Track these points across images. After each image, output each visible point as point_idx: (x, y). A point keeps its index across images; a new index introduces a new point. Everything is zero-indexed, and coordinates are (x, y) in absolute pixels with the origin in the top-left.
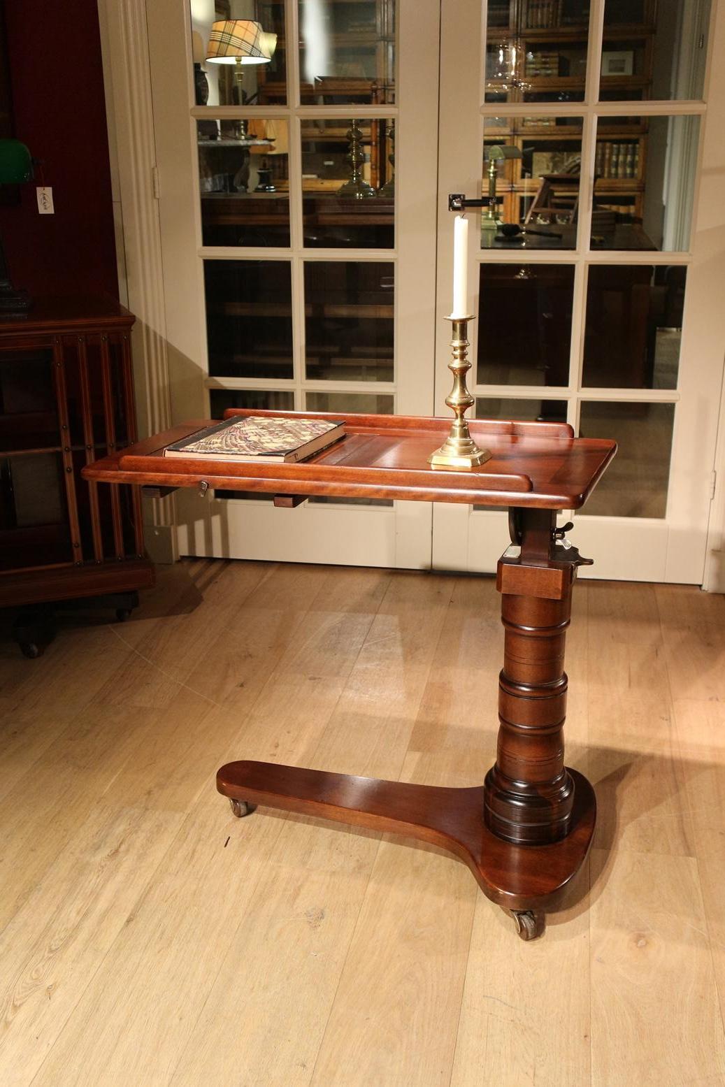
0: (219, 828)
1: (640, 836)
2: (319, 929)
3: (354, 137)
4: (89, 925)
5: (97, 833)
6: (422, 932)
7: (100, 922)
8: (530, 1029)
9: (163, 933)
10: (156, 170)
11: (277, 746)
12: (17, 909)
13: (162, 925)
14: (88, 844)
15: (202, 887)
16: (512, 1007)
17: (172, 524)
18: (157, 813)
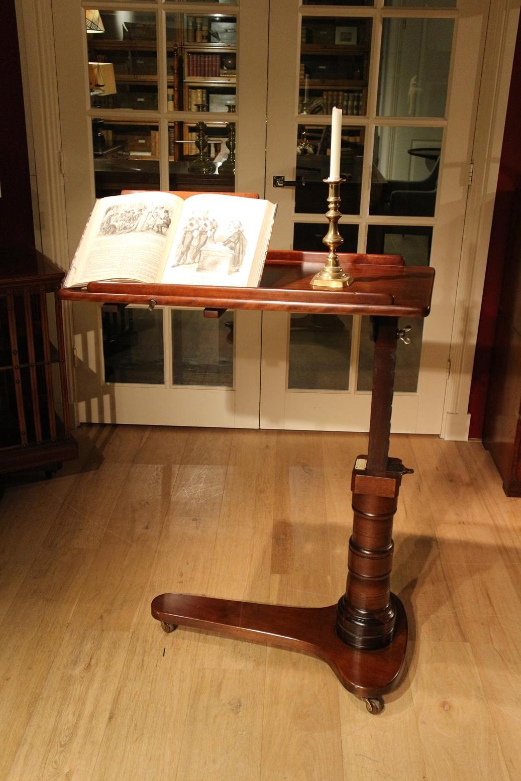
0: (156, 642)
1: (432, 629)
2: (240, 714)
4: (83, 723)
5: (72, 652)
6: (308, 711)
7: (90, 721)
8: (389, 775)
9: (136, 725)
10: (62, 154)
11: (182, 575)
12: (30, 716)
13: (134, 719)
14: (68, 661)
15: (155, 688)
16: (375, 761)
17: (74, 401)
18: (111, 633)
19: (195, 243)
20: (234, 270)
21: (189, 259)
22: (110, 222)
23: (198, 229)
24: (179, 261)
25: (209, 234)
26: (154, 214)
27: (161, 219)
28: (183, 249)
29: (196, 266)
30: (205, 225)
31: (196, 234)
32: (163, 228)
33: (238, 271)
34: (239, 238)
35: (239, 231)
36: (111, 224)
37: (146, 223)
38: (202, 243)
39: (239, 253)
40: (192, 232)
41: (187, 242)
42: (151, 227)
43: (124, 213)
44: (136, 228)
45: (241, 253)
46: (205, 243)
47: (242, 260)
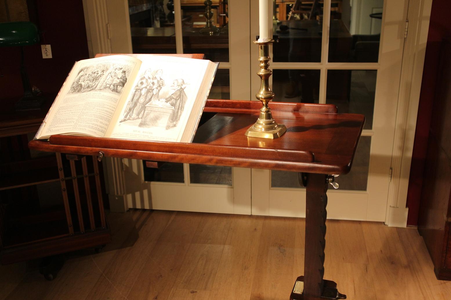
3: (208, 4)
10: (108, 25)
17: (124, 194)
19: (142, 100)
20: (171, 125)
21: (134, 116)
22: (79, 82)
23: (146, 88)
24: (126, 117)
25: (155, 92)
26: (113, 75)
27: (118, 78)
28: (131, 105)
29: (140, 121)
30: (153, 83)
31: (144, 92)
32: (118, 86)
33: (175, 126)
34: (180, 95)
35: (181, 88)
36: (79, 83)
37: (104, 83)
38: (147, 100)
39: (178, 109)
40: (141, 90)
41: (136, 98)
42: (108, 86)
43: (91, 73)
44: (96, 87)
45: (180, 109)
46: (150, 100)
47: (180, 116)
